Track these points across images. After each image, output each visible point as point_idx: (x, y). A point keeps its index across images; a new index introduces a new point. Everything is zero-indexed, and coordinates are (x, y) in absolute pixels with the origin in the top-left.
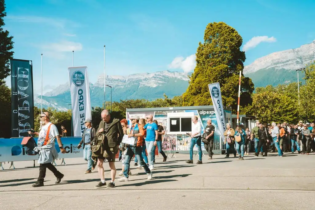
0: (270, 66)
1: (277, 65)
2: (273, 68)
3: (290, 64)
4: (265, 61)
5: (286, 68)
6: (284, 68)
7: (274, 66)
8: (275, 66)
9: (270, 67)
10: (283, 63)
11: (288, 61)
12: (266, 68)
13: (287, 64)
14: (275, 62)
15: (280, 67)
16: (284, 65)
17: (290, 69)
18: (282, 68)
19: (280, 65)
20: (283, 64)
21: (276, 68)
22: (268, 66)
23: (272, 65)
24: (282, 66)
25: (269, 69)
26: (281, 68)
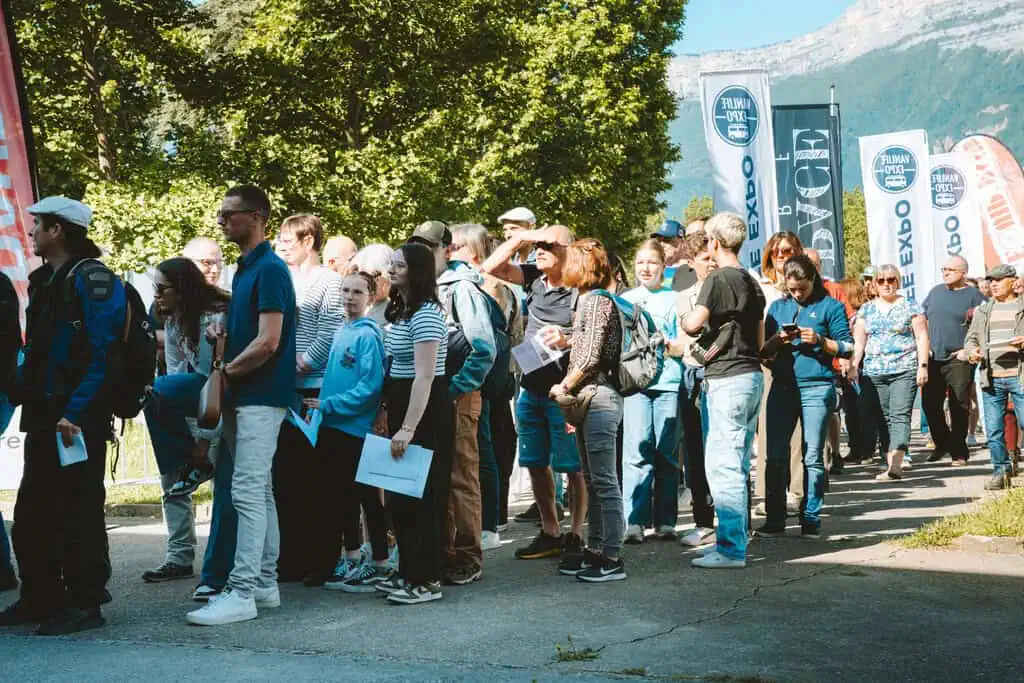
0: (917, 35)
1: (952, 31)
2: (932, 47)
3: (1009, 26)
4: (895, 12)
5: (993, 43)
6: (980, 44)
7: (934, 36)
8: (941, 33)
9: (916, 41)
10: (978, 19)
11: (999, 12)
12: (900, 43)
13: (995, 27)
14: (937, 16)
15: (962, 38)
16: (982, 30)
17: (1009, 52)
18: (974, 46)
19: (965, 30)
20: (975, 27)
21: (944, 47)
22: (909, 37)
23: (927, 33)
24: (972, 33)
25: (912, 47)
26: (966, 44)
